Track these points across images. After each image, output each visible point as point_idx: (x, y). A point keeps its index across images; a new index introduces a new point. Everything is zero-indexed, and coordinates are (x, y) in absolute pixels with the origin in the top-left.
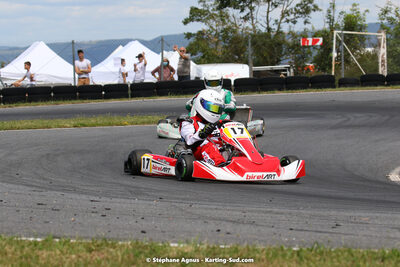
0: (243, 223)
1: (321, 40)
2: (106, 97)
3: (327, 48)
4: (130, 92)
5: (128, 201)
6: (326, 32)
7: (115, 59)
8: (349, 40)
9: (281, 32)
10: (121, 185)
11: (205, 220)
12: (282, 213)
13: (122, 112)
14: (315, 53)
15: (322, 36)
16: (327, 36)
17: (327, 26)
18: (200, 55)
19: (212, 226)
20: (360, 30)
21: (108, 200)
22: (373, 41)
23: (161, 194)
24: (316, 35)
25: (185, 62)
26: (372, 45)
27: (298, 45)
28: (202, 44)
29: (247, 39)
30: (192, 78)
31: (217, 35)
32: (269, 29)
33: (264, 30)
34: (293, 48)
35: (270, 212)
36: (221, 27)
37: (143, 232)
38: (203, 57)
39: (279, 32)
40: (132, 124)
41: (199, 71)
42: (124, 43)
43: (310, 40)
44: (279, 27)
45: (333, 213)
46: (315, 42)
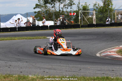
0: (51, 69)
1: (76, 13)
2: (10, 31)
3: (77, 16)
4: (17, 30)
5: (17, 63)
6: (77, 11)
7: (13, 20)
8: (84, 13)
9: (64, 11)
10: (15, 58)
11: (40, 68)
12: (63, 66)
13: (15, 36)
14: (74, 18)
15: (76, 12)
16: (77, 12)
17: (77, 9)
18: (39, 18)
19: (42, 70)
20: (87, 10)
21: (11, 62)
22: (92, 14)
23: (27, 61)
24: (74, 12)
25: (34, 20)
26: (91, 15)
27: (69, 15)
28: (40, 15)
29: (53, 13)
30: (36, 25)
31: (44, 12)
32: (60, 10)
33: (58, 11)
34: (67, 16)
35: (60, 66)
36: (45, 10)
37: (21, 72)
38: (40, 19)
39: (63, 11)
40: (18, 39)
41: (39, 23)
42: (16, 15)
43: (72, 13)
44: (63, 10)
45: (79, 66)
46: (74, 14)
